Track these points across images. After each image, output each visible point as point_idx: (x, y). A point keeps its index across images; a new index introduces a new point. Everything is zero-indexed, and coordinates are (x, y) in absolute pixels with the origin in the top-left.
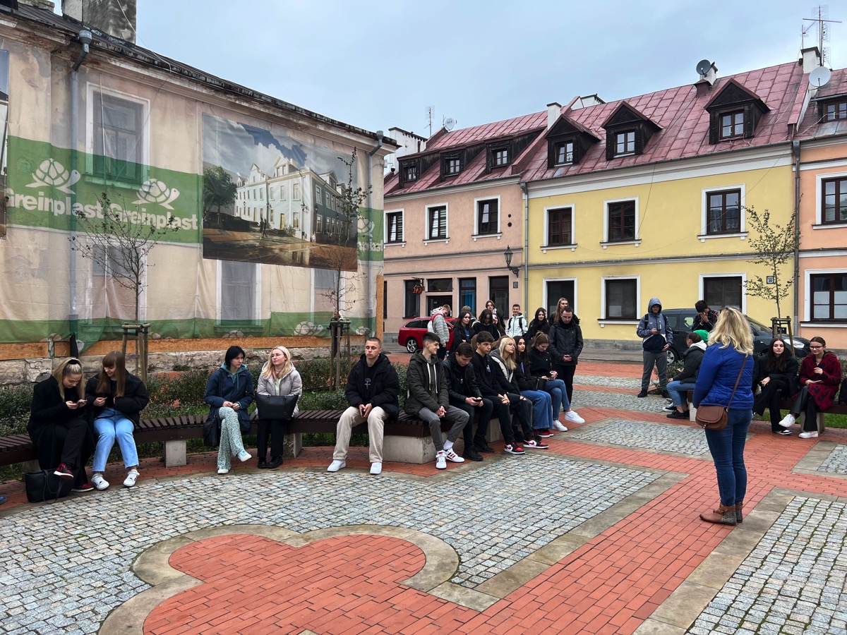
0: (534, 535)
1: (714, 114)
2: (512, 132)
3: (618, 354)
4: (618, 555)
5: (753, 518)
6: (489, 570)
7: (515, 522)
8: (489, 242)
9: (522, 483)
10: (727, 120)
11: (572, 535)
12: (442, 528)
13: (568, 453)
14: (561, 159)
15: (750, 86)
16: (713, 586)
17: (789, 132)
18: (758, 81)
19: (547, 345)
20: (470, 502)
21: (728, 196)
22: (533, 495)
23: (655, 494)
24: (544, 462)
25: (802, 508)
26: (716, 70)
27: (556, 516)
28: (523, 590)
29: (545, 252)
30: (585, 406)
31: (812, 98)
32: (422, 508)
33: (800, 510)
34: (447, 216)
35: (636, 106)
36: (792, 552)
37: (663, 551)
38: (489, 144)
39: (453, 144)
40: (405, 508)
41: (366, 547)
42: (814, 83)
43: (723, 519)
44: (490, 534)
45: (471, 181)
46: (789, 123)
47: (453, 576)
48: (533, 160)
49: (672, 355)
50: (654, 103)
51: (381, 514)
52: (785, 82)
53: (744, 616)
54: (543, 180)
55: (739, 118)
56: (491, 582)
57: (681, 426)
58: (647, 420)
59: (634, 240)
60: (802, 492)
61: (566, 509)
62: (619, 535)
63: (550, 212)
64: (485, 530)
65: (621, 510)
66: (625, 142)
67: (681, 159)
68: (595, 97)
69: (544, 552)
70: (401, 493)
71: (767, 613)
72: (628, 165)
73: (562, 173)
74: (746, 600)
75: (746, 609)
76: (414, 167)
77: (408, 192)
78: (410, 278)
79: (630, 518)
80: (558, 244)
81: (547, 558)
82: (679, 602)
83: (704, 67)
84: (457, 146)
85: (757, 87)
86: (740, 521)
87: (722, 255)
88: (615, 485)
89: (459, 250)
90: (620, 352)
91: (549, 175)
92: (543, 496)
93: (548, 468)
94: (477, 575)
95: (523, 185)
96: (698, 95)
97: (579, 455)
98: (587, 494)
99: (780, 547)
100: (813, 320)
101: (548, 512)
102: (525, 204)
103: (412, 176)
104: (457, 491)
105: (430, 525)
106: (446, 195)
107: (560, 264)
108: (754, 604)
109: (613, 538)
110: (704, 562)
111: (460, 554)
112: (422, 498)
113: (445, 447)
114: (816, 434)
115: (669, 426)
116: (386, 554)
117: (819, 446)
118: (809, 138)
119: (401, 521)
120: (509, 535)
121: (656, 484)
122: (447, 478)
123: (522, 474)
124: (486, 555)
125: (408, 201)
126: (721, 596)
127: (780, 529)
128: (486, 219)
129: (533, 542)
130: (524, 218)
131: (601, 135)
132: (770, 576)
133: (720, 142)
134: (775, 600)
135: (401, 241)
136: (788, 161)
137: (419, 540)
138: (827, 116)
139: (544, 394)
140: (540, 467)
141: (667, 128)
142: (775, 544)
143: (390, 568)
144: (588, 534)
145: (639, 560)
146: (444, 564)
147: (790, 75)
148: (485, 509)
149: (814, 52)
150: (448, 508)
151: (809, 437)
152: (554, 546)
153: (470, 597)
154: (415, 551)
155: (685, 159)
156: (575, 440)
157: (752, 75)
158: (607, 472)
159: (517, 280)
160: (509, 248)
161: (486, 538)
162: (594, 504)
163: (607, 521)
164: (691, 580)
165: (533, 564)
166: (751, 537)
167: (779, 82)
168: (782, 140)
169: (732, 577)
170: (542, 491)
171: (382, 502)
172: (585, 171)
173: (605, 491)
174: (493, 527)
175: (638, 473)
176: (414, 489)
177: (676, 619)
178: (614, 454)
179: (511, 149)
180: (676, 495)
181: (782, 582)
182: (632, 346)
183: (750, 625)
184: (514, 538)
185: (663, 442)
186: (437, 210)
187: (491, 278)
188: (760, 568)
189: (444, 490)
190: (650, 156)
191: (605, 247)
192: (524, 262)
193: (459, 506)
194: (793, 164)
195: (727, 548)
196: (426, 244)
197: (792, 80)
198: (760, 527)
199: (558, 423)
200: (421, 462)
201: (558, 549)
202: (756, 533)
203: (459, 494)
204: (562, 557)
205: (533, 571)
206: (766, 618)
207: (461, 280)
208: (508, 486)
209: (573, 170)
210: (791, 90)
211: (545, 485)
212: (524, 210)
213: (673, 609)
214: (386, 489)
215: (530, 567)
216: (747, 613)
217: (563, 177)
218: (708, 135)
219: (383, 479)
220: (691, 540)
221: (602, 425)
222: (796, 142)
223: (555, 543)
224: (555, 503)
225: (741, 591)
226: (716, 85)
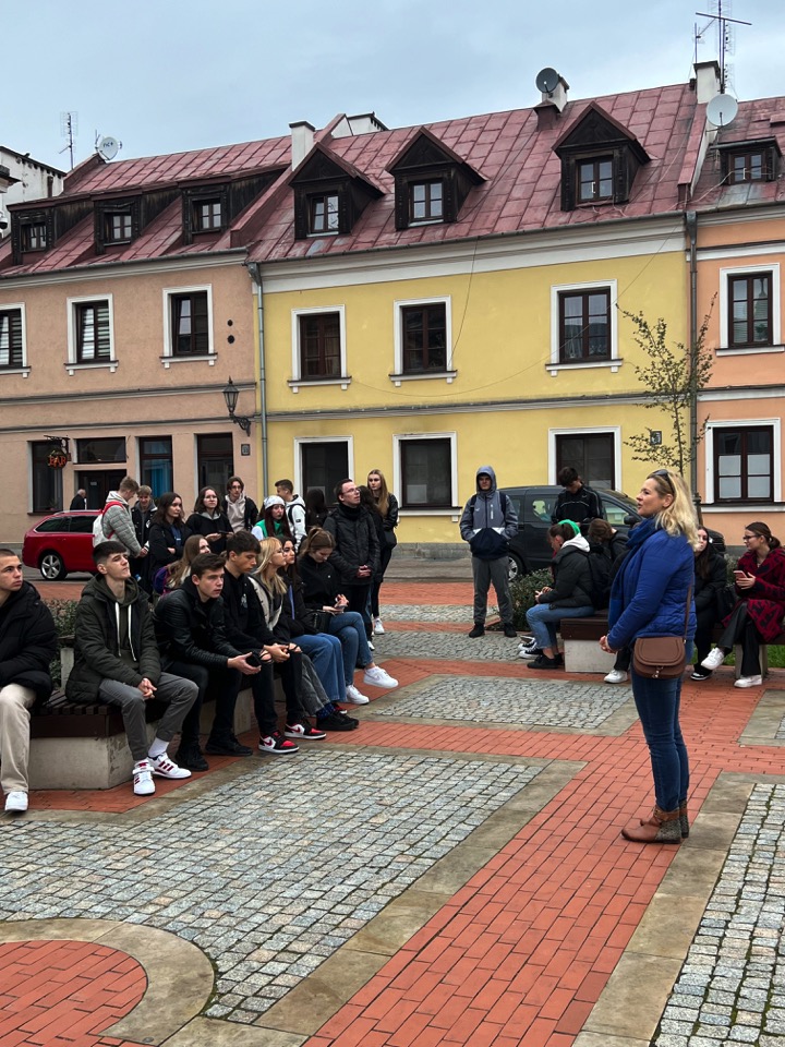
0: (348, 900)
1: (568, 159)
2: (228, 170)
3: (423, 567)
4: (504, 920)
5: (703, 828)
6: (277, 981)
7: (308, 880)
8: (192, 371)
9: (308, 805)
10: (587, 171)
11: (416, 893)
12: (169, 910)
13: (377, 742)
14: (319, 224)
15: (620, 116)
16: (672, 954)
17: (680, 198)
18: (629, 110)
19: (329, 551)
20: (215, 852)
21: (591, 298)
22: (331, 825)
23: (540, 802)
24: (339, 762)
25: (771, 803)
26: (566, 88)
27: (380, 861)
28: (349, 1013)
29: (295, 390)
30: (390, 657)
31: (710, 145)
32: (122, 874)
33: (768, 805)
34: (111, 320)
35: (442, 137)
36: (777, 879)
37: (578, 903)
38: (188, 188)
39: (116, 185)
40: (87, 879)
41: (16, 968)
42: (714, 120)
43: (660, 835)
44: (265, 910)
45: (155, 256)
46: (680, 182)
47: (209, 1005)
48: (270, 223)
49: (514, 565)
50: (471, 135)
51: (38, 897)
52: (671, 115)
53: (736, 1002)
54: (288, 260)
55: (606, 169)
56: (285, 1004)
57: (553, 681)
58: (497, 675)
59: (445, 371)
60: (764, 776)
61: (396, 846)
62: (497, 882)
63: (303, 319)
64: (255, 903)
65: (490, 837)
66: (428, 200)
67: (518, 234)
68: (371, 116)
69: (372, 931)
70: (73, 850)
71: (768, 990)
72: (433, 241)
73: (321, 249)
74: (730, 972)
75: (735, 989)
76: (42, 224)
77: (31, 271)
78: (40, 437)
79: (510, 849)
80: (318, 376)
81: (380, 943)
82: (625, 991)
83: (549, 80)
84: (125, 190)
85: (629, 120)
86: (685, 834)
87: (583, 398)
88: (471, 792)
89: (136, 385)
90: (427, 564)
91: (298, 251)
92: (350, 826)
93: (349, 773)
94: (255, 995)
95: (252, 267)
96: (540, 128)
97: (396, 744)
98: (427, 813)
99: (756, 871)
100: (718, 502)
101: (364, 854)
102: (257, 303)
103: (38, 242)
104: (186, 834)
105: (144, 906)
106: (109, 279)
107: (323, 412)
108: (744, 977)
109: (487, 890)
110: (648, 913)
111: (213, 957)
112: (117, 856)
113: (152, 753)
114: (758, 680)
115: (535, 681)
116: (62, 977)
117: (766, 699)
118: (708, 208)
119: (83, 905)
120: (302, 908)
121: (537, 785)
122: (163, 810)
123: (303, 787)
124: (266, 953)
125: (31, 288)
126: (689, 970)
127: (748, 842)
128: (186, 327)
129: (348, 916)
130: (256, 328)
131: (385, 185)
132: (755, 924)
133: (577, 208)
134: (774, 966)
135: (20, 365)
136: (678, 245)
137: (127, 939)
138: (733, 174)
139: (327, 640)
140: (334, 773)
141: (493, 179)
142: (747, 868)
143: (76, 1005)
144: (444, 888)
145: (542, 924)
146: (185, 982)
147: (677, 104)
148: (247, 862)
149: (712, 70)
150: (176, 868)
151: (750, 685)
152: (388, 919)
153: (248, 1041)
154: (121, 964)
155: (525, 233)
156: (386, 719)
157: (620, 99)
158: (451, 771)
159: (248, 440)
160: (231, 382)
161: (259, 918)
162: (442, 830)
163: (472, 860)
164: (635, 949)
165: (357, 957)
166: (710, 860)
167: (662, 116)
168: (670, 210)
169: (697, 934)
170: (347, 816)
171: (36, 871)
172: (361, 247)
173: (455, 806)
174: (269, 895)
175: (504, 767)
176: (99, 839)
177: (628, 1023)
178: (456, 737)
179: (228, 200)
180: (574, 800)
181: (776, 932)
182: (445, 552)
183: (749, 1017)
184: (312, 913)
185: (532, 710)
186: (90, 307)
187: (200, 438)
188: (735, 913)
189: (161, 835)
190: (468, 225)
191: (398, 384)
192: (259, 407)
193: (196, 863)
194: (687, 250)
195: (677, 884)
196: (71, 373)
197: (681, 114)
198: (717, 841)
199: (353, 691)
200: (107, 787)
201: (397, 922)
202: (714, 853)
203: (190, 839)
204: (407, 936)
205: (361, 972)
206: (769, 1001)
207: (142, 440)
208: (282, 814)
209: (341, 244)
210: (680, 130)
211: (349, 805)
212: (256, 314)
213: (619, 1006)
214: (40, 846)
215: (351, 964)
216: (737, 995)
217: (324, 256)
218: (559, 194)
219: (32, 826)
220: (616, 876)
221: (425, 687)
222: (691, 214)
223: (390, 912)
224: (373, 836)
225: (718, 958)
226: (567, 112)
